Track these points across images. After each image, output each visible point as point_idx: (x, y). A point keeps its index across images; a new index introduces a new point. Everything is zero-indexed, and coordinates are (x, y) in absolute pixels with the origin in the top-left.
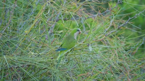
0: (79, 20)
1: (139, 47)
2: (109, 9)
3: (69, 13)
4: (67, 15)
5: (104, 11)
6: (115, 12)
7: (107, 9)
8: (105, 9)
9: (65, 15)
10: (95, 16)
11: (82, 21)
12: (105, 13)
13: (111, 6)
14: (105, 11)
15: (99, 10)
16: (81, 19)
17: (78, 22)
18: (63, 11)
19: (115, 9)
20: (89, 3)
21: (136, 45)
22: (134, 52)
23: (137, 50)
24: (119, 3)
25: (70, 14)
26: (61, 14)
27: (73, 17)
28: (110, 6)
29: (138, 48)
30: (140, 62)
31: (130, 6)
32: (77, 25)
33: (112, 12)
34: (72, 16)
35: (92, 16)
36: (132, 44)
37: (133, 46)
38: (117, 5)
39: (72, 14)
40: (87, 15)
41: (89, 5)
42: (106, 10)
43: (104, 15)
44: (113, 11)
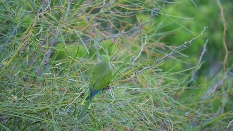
0: (90, 43)
1: (186, 85)
2: (137, 26)
3: (74, 32)
4: (71, 34)
5: (129, 28)
6: (147, 30)
7: (134, 25)
8: (131, 25)
9: (67, 35)
10: (115, 36)
11: (95, 45)
12: (132, 32)
13: (141, 21)
14: (131, 29)
15: (121, 26)
16: (93, 42)
17: (88, 47)
18: (63, 28)
19: (147, 24)
20: (106, 15)
21: (182, 83)
22: (179, 93)
23: (183, 91)
24: (153, 15)
25: (76, 34)
26: (61, 34)
27: (81, 39)
28: (139, 21)
29: (184, 88)
30: (188, 110)
31: (172, 19)
32: (86, 51)
33: (142, 30)
34: (79, 36)
35: (111, 36)
36: (176, 81)
37: (177, 85)
38: (150, 19)
39: (79, 33)
40: (104, 35)
41: (106, 18)
42: (132, 27)
43: (129, 35)
44: (145, 29)
